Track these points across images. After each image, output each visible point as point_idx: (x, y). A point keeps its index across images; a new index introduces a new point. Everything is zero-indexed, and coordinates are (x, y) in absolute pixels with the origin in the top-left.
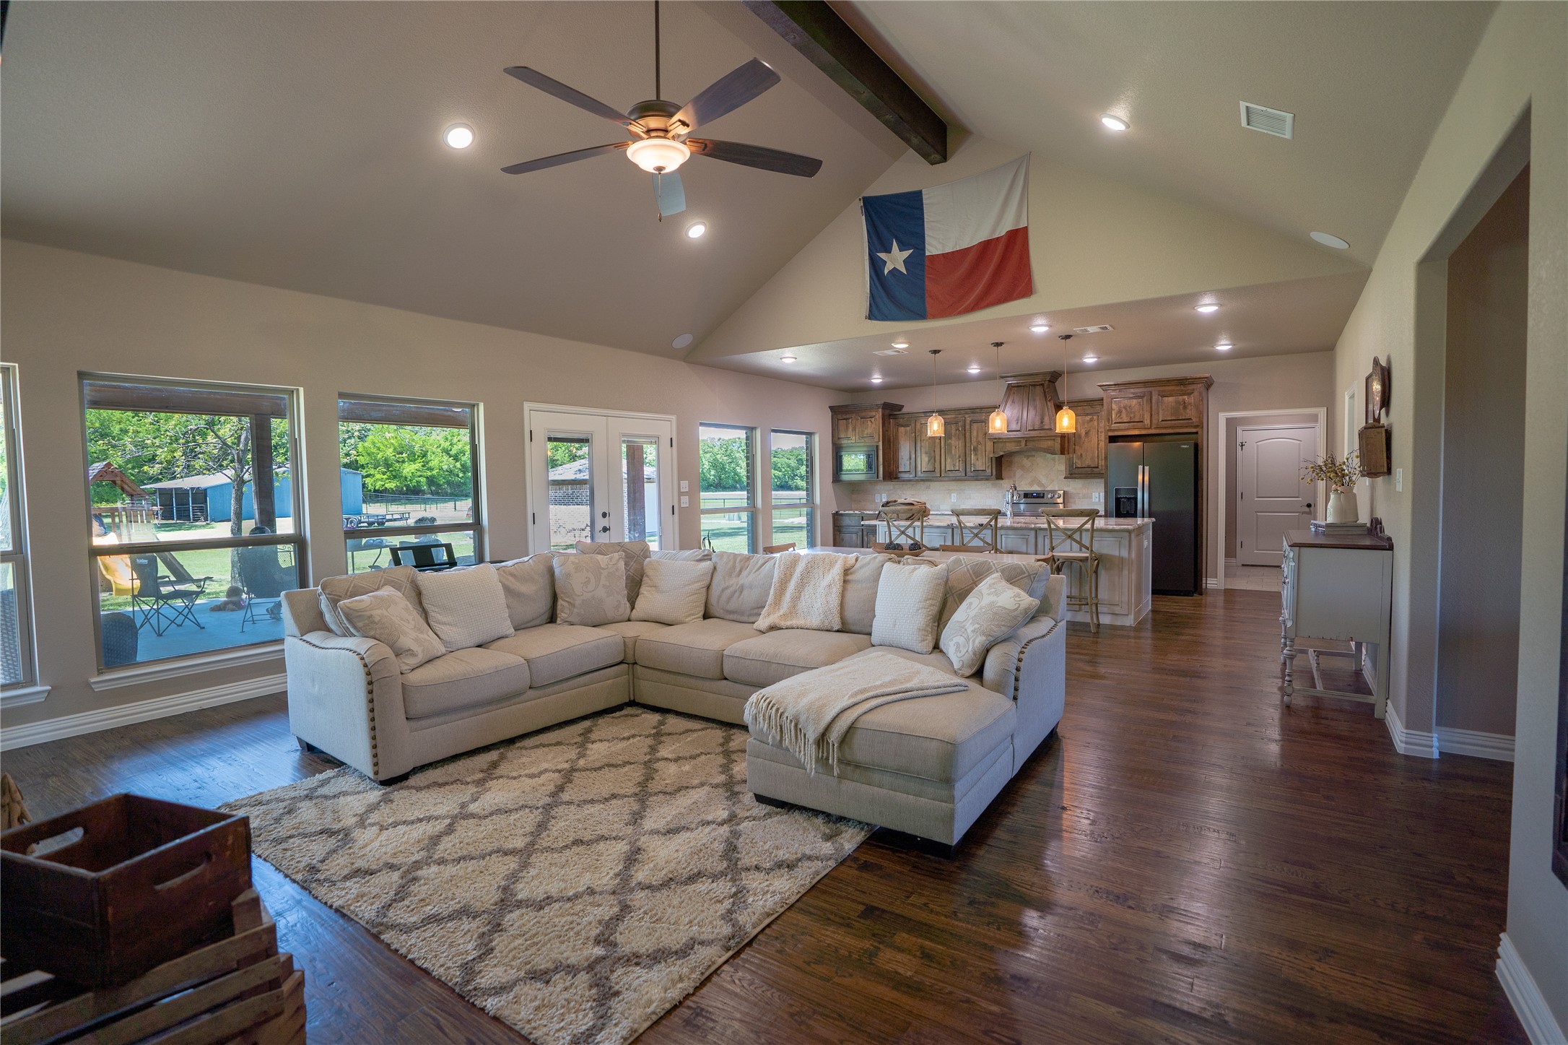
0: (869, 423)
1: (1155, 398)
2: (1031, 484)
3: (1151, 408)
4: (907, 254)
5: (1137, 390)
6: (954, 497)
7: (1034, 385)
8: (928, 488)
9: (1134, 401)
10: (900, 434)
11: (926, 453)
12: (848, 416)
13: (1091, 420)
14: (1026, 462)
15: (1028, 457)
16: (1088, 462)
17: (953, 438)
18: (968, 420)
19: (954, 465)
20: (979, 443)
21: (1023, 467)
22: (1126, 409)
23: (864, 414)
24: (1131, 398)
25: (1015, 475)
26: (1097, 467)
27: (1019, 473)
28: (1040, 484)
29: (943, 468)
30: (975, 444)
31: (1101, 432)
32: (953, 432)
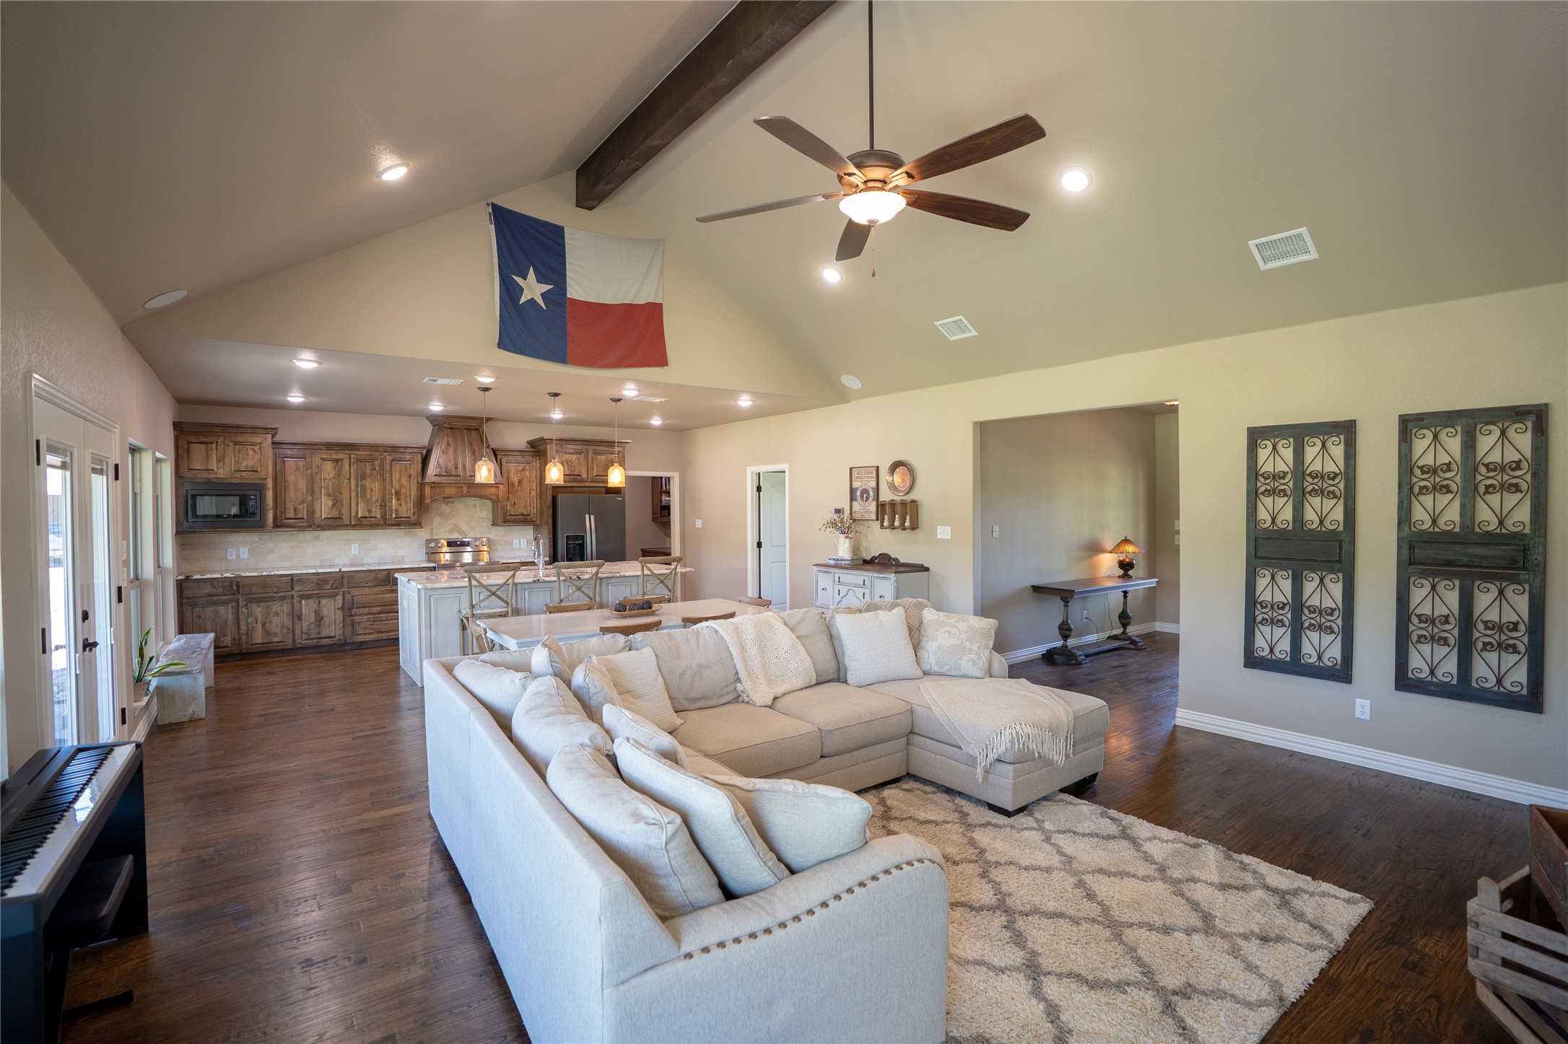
0: (250, 452)
1: (590, 454)
2: (451, 531)
3: (588, 463)
4: (545, 288)
5: (579, 447)
6: (355, 549)
7: (469, 429)
8: (317, 538)
9: (574, 457)
10: (287, 470)
11: (329, 495)
12: (209, 439)
13: (524, 470)
14: (445, 508)
15: (447, 503)
16: (521, 510)
17: (368, 479)
18: (389, 458)
19: (370, 511)
20: (402, 486)
21: (441, 514)
22: (567, 463)
23: (240, 438)
24: (571, 453)
25: (432, 522)
26: (529, 515)
27: (437, 520)
28: (461, 532)
29: (353, 514)
30: (397, 487)
31: (533, 482)
32: (368, 471)
